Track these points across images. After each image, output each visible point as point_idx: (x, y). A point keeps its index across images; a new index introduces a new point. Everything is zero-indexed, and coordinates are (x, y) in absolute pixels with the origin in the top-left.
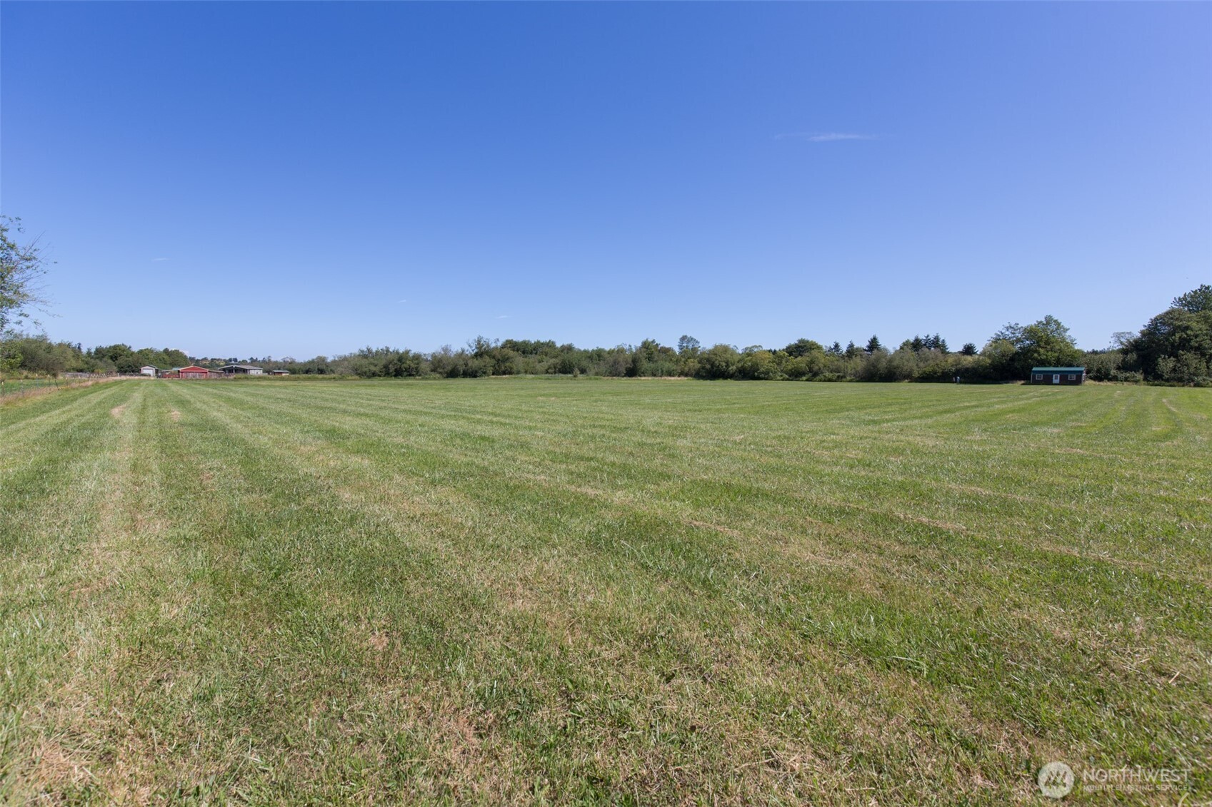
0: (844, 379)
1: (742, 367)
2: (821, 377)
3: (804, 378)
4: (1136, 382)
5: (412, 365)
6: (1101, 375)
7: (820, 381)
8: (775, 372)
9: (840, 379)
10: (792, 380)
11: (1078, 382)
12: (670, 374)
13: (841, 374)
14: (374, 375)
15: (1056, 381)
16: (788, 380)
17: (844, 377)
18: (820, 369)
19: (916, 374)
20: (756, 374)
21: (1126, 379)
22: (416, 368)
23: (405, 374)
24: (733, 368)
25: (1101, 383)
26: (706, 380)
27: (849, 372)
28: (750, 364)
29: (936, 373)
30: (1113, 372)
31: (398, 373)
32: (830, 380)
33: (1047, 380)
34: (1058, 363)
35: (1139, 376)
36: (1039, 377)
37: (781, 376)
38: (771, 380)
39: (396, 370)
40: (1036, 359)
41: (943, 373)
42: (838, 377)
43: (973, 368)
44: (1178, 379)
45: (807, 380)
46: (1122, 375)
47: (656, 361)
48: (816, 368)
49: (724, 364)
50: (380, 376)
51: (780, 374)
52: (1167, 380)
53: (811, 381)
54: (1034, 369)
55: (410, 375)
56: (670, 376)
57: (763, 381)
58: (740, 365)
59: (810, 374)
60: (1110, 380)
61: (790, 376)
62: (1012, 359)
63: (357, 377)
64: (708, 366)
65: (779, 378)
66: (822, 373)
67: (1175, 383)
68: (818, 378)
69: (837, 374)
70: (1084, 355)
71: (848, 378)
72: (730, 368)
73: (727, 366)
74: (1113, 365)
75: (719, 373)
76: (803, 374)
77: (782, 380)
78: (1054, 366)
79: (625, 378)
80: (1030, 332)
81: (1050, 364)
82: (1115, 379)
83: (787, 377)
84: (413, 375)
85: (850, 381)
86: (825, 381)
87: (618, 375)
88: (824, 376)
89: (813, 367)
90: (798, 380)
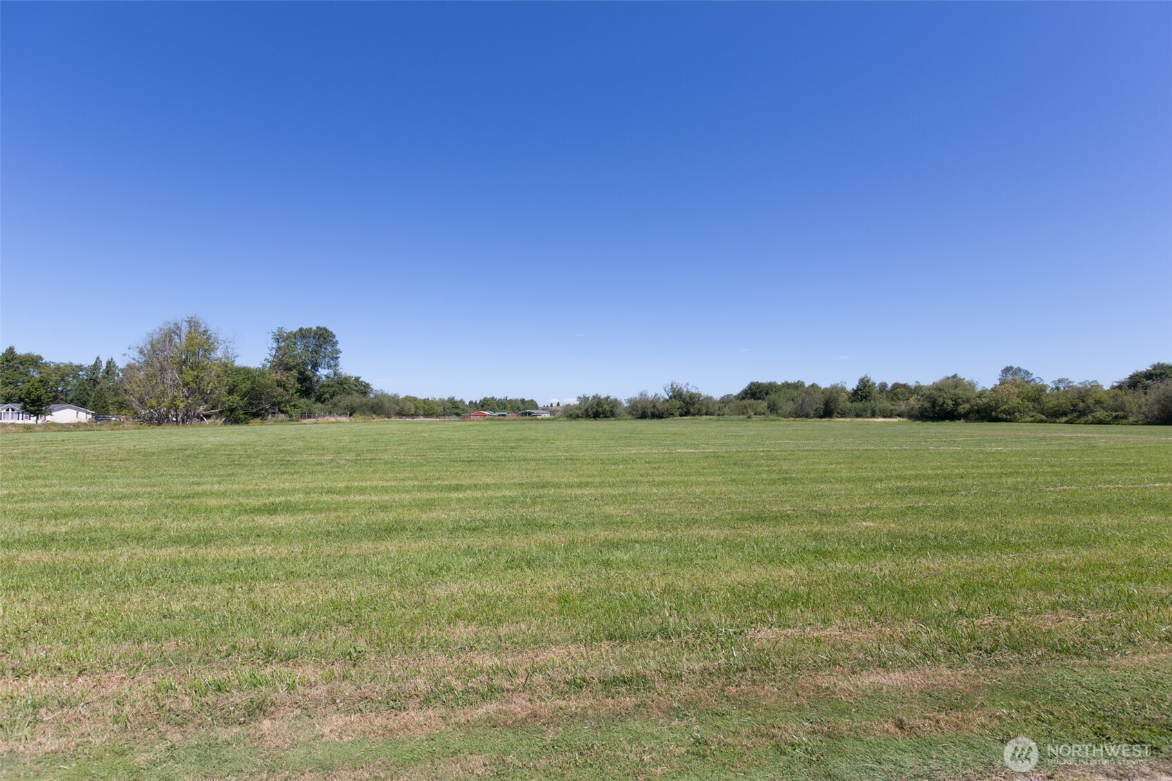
0: (1125, 421)
1: (979, 403)
2: (1089, 417)
3: (1064, 419)
5: (608, 409)
7: (1086, 423)
8: (1025, 412)
9: (1116, 420)
10: (1046, 422)
13: (1121, 413)
14: (578, 417)
16: (1042, 421)
17: (1125, 417)
18: (1091, 406)
20: (994, 414)
22: (611, 411)
23: (601, 415)
24: (965, 407)
27: (1136, 409)
28: (987, 401)
31: (596, 416)
32: (1101, 422)
37: (1032, 416)
38: (1016, 422)
39: (593, 413)
42: (1116, 417)
45: (1067, 422)
47: (870, 401)
48: (1085, 405)
49: (950, 402)
50: (582, 418)
51: (1032, 414)
53: (1073, 423)
55: (606, 417)
57: (1004, 423)
58: (974, 403)
61: (1046, 417)
63: (566, 419)
64: (928, 404)
66: (1092, 412)
68: (1083, 419)
69: (1114, 414)
71: (1131, 419)
72: (961, 407)
75: (943, 413)
76: (1064, 414)
77: (1031, 422)
83: (1043, 417)
84: (608, 417)
85: (1136, 423)
86: (1093, 423)
87: (807, 416)
88: (1094, 417)
89: (1077, 405)
90: (1054, 423)
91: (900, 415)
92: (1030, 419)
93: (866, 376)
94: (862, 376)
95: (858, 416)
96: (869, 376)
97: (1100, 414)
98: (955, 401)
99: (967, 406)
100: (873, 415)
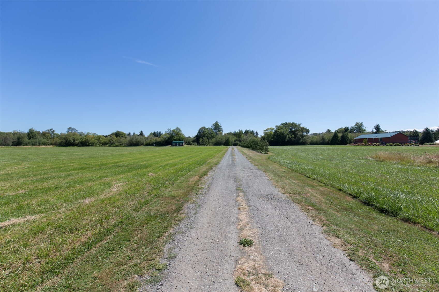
0: (122, 146)
1: (82, 141)
2: (114, 145)
3: (108, 145)
4: (195, 145)
6: (189, 144)
7: (113, 146)
8: (96, 143)
9: (121, 145)
10: (103, 146)
11: (182, 145)
12: (45, 144)
13: (121, 144)
15: (178, 145)
16: (102, 146)
17: (122, 145)
18: (114, 142)
19: (145, 144)
20: (88, 144)
21: (193, 145)
25: (188, 146)
26: (63, 147)
27: (124, 143)
28: (85, 140)
29: (150, 143)
30: (191, 143)
32: (117, 146)
33: (176, 145)
34: (180, 140)
35: (196, 144)
36: (174, 144)
37: (99, 145)
38: (95, 146)
40: (173, 139)
41: (152, 143)
42: (120, 145)
43: (160, 142)
44: (203, 145)
45: (108, 146)
46: (193, 143)
47: (36, 139)
48: (112, 142)
49: (72, 140)
51: (98, 144)
52: (201, 145)
53: (110, 146)
54: (173, 142)
56: (45, 145)
57: (91, 147)
58: (80, 140)
59: (110, 144)
60: (190, 145)
61: (103, 145)
62: (169, 139)
64: (64, 141)
65: (98, 145)
66: (114, 143)
67: (202, 145)
68: (113, 145)
69: (120, 144)
70: (186, 138)
71: (123, 145)
72: (75, 142)
73: (74, 141)
74: (191, 141)
75: (69, 144)
76: (107, 144)
77: (99, 146)
78: (178, 141)
79: (12, 146)
80: (174, 131)
81: (177, 140)
82: (191, 144)
83: (102, 145)
85: (124, 146)
87: (8, 145)
88: (115, 145)
89: (111, 141)
90: (105, 146)
91: (52, 144)
92: (98, 146)
93: (32, 128)
94: (31, 128)
95: (33, 145)
96: (34, 128)
97: (117, 144)
98: (74, 140)
99: (78, 141)
100: (39, 144)
